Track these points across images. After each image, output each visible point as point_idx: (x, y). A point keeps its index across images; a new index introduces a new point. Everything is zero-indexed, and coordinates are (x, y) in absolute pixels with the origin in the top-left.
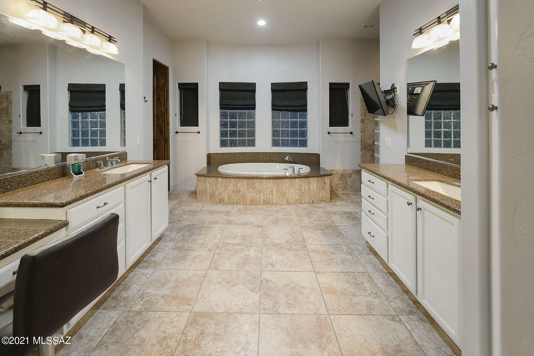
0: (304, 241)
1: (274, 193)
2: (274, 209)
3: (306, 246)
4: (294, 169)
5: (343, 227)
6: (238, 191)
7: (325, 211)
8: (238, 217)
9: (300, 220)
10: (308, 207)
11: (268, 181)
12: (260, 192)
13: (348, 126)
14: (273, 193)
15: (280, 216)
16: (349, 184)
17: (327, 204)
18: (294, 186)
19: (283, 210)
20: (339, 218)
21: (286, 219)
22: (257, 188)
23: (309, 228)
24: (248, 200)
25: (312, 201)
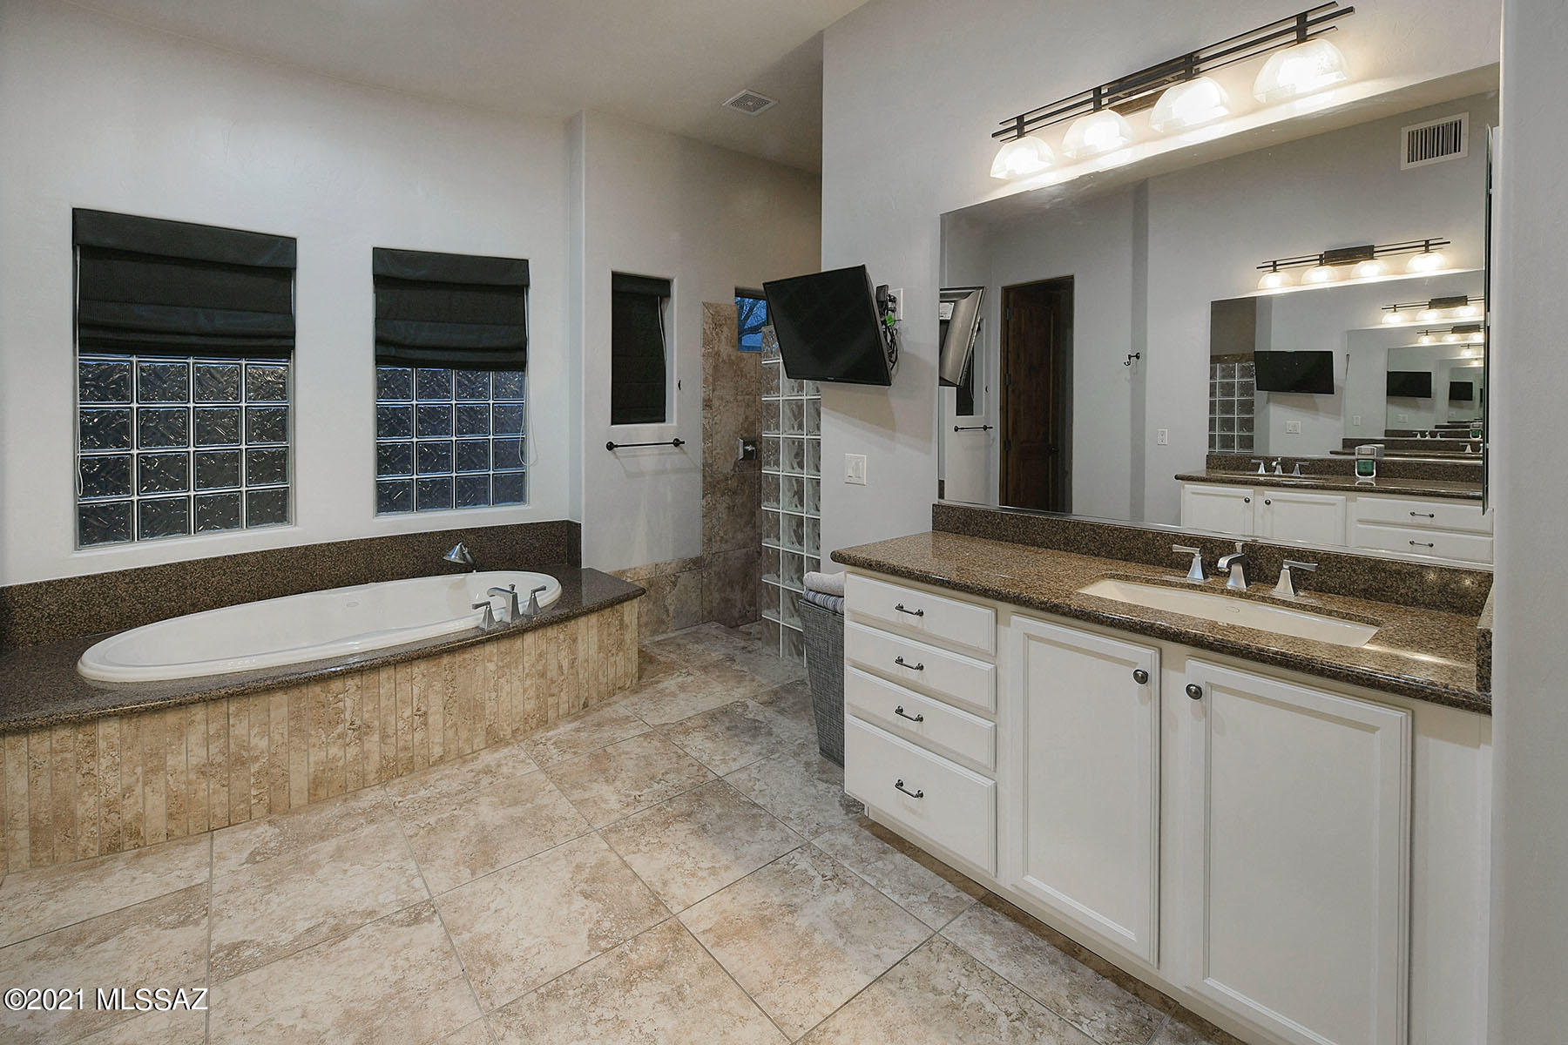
0: (657, 902)
1: (435, 719)
2: (444, 786)
3: (680, 929)
4: (515, 597)
5: (744, 776)
6: (239, 762)
7: (647, 729)
8: (268, 903)
9: (583, 802)
10: (578, 730)
11: (402, 673)
12: (362, 731)
13: (664, 421)
14: (431, 720)
15: (489, 813)
16: (671, 609)
17: (634, 699)
18: (517, 667)
19: (486, 780)
20: (709, 744)
21: (522, 820)
22: (348, 717)
23: (639, 827)
24: (299, 782)
25: (582, 703)
